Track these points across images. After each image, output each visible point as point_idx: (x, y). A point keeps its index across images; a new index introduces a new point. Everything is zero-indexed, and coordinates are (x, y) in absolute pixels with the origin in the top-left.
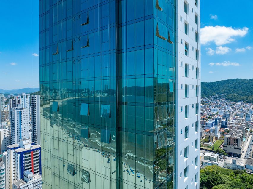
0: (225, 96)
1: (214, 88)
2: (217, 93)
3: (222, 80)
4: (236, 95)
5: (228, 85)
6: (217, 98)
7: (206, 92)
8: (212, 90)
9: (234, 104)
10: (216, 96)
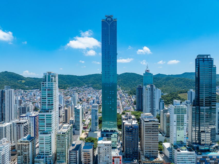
0: (92, 85)
1: (84, 80)
2: (87, 84)
3: (89, 75)
4: (98, 85)
5: (93, 78)
6: (87, 87)
7: (79, 83)
8: (83, 81)
9: (98, 91)
10: (86, 86)
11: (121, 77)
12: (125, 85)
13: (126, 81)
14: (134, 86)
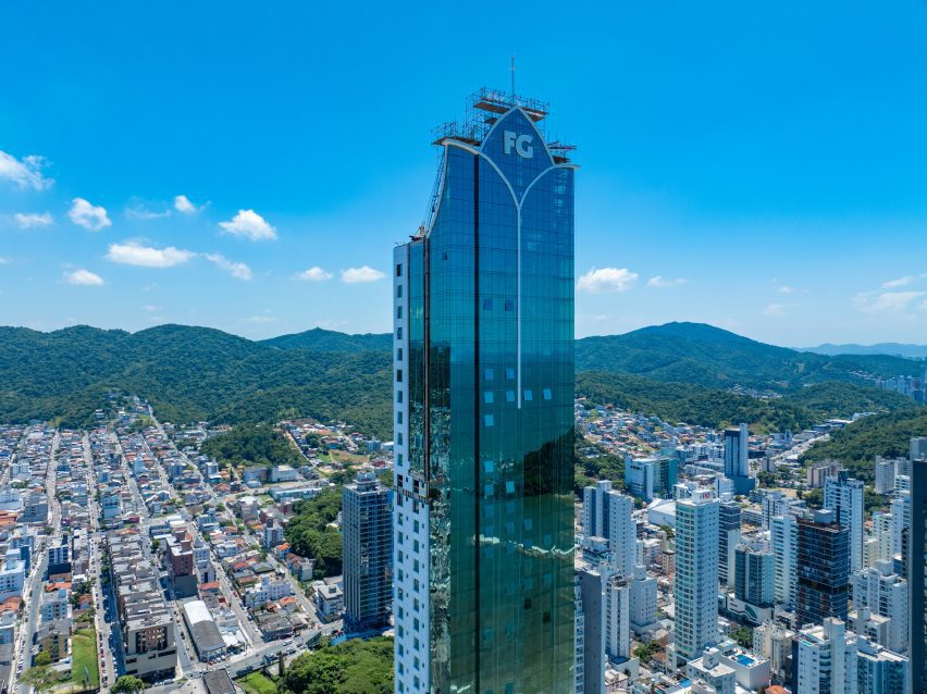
11: (145, 349)
12: (170, 390)
13: (171, 368)
14: (219, 396)
